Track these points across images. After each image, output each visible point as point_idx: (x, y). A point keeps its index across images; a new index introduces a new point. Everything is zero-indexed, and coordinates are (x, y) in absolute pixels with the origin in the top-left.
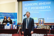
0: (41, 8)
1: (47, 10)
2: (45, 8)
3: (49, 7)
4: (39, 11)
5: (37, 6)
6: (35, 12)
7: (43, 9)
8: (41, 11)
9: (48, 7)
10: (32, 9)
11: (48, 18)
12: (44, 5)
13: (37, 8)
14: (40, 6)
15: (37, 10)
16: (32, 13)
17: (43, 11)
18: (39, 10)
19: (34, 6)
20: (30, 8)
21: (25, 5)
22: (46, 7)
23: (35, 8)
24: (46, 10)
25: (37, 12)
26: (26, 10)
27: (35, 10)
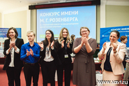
1: (73, 24)
3: (76, 19)
4: (62, 24)
5: (58, 17)
12: (69, 16)
13: (58, 20)
14: (63, 17)
15: (58, 23)
17: (67, 24)
18: (60, 23)
19: (54, 17)
21: (41, 15)
22: (71, 19)
25: (59, 25)
27: (55, 23)
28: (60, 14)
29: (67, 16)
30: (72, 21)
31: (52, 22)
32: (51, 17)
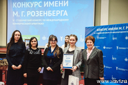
0: (49, 13)
1: (61, 20)
2: (57, 14)
3: (66, 13)
4: (44, 20)
5: (39, 9)
6: (36, 22)
8: (48, 20)
9: (63, 13)
10: (28, 14)
12: (56, 9)
13: (39, 14)
14: (46, 9)
15: (39, 18)
18: (43, 18)
19: (34, 9)
20: (25, 14)
21: (14, 5)
22: (58, 12)
23: (36, 14)
25: (40, 22)
26: (15, 16)
27: (35, 18)
28: (42, 4)
29: (52, 8)
30: (59, 17)
31: (30, 17)
32: (28, 9)
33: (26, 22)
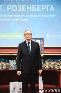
0: (33, 8)
1: (47, 16)
2: (43, 9)
4: (28, 16)
5: (22, 3)
6: (18, 18)
7: (36, 13)
8: (32, 16)
9: (49, 8)
10: (8, 9)
11: (48, 35)
16: (9, 20)
17: (37, 16)
23: (18, 9)
24: (44, 15)
25: (23, 18)
30: (44, 12)
33: (6, 18)
